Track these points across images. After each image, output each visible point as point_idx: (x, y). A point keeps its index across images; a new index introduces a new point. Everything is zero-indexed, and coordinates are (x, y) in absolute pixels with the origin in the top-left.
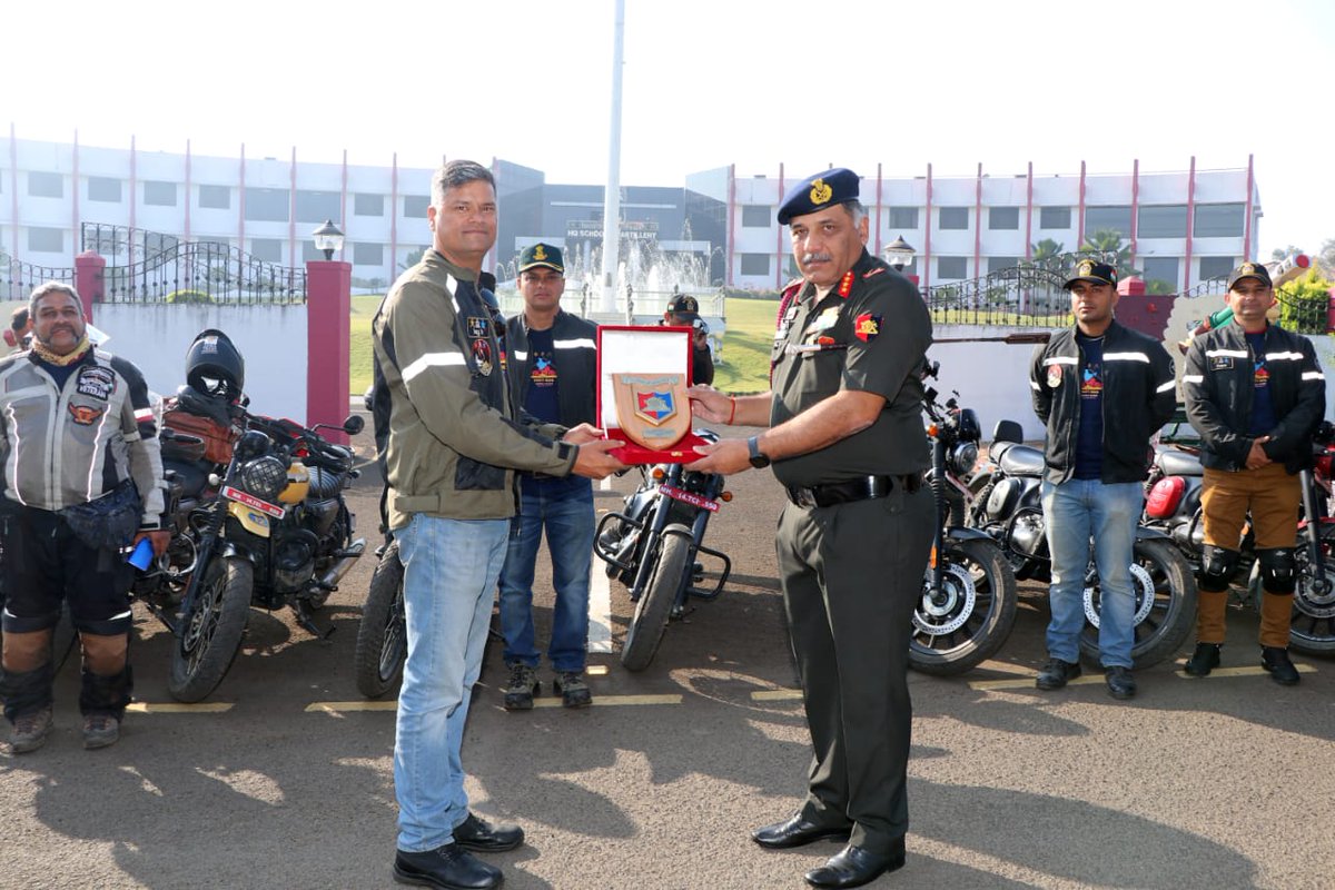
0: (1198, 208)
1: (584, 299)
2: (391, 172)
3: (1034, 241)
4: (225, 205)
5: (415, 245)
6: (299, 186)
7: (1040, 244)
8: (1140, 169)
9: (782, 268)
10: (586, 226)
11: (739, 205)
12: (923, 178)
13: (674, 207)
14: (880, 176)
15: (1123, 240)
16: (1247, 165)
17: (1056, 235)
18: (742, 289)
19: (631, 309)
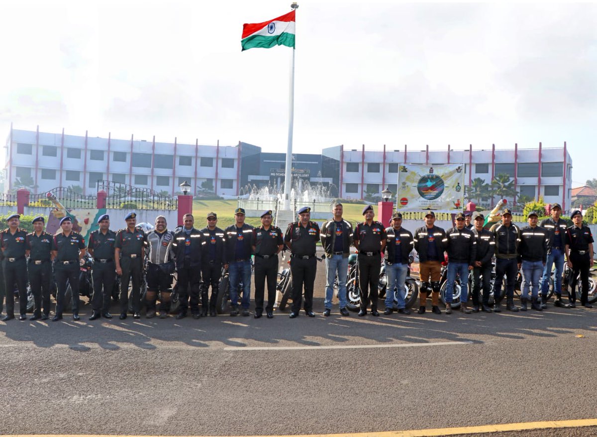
0: (544, 164)
1: (277, 205)
2: (195, 147)
3: (473, 178)
4: (124, 160)
5: (204, 178)
6: (156, 152)
7: (475, 180)
8: (518, 148)
9: (364, 189)
10: (279, 171)
11: (345, 162)
12: (425, 151)
13: (317, 163)
14: (406, 150)
15: (511, 178)
16: (563, 146)
17: (482, 176)
18: (346, 199)
19: (295, 210)
